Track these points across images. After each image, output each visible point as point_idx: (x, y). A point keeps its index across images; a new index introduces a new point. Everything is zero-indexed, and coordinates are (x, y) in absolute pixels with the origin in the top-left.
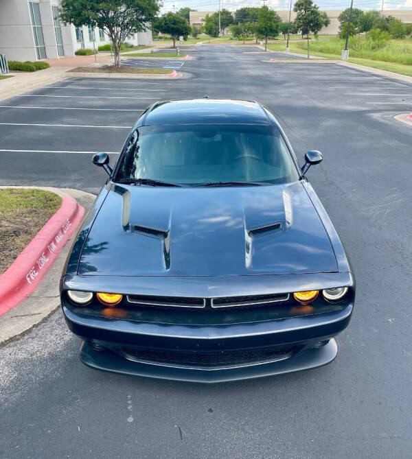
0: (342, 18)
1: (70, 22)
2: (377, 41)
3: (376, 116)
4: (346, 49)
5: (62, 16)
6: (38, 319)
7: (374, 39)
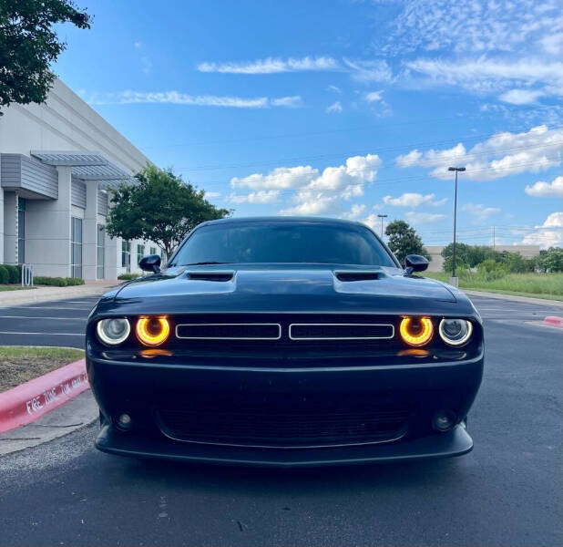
0: (446, 253)
1: (119, 235)
2: (492, 272)
3: (500, 321)
4: (454, 276)
5: (109, 227)
6: (36, 443)
7: (488, 271)
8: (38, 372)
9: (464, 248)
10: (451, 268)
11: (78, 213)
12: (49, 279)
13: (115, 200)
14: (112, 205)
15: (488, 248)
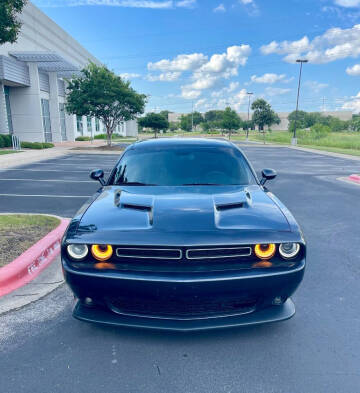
0: (290, 117)
1: (73, 113)
4: (294, 137)
5: (67, 108)
6: (35, 298)
7: (317, 131)
8: (32, 241)
9: (303, 113)
10: (293, 129)
11: (45, 96)
12: (30, 144)
13: (70, 88)
14: (68, 91)
15: (319, 114)
